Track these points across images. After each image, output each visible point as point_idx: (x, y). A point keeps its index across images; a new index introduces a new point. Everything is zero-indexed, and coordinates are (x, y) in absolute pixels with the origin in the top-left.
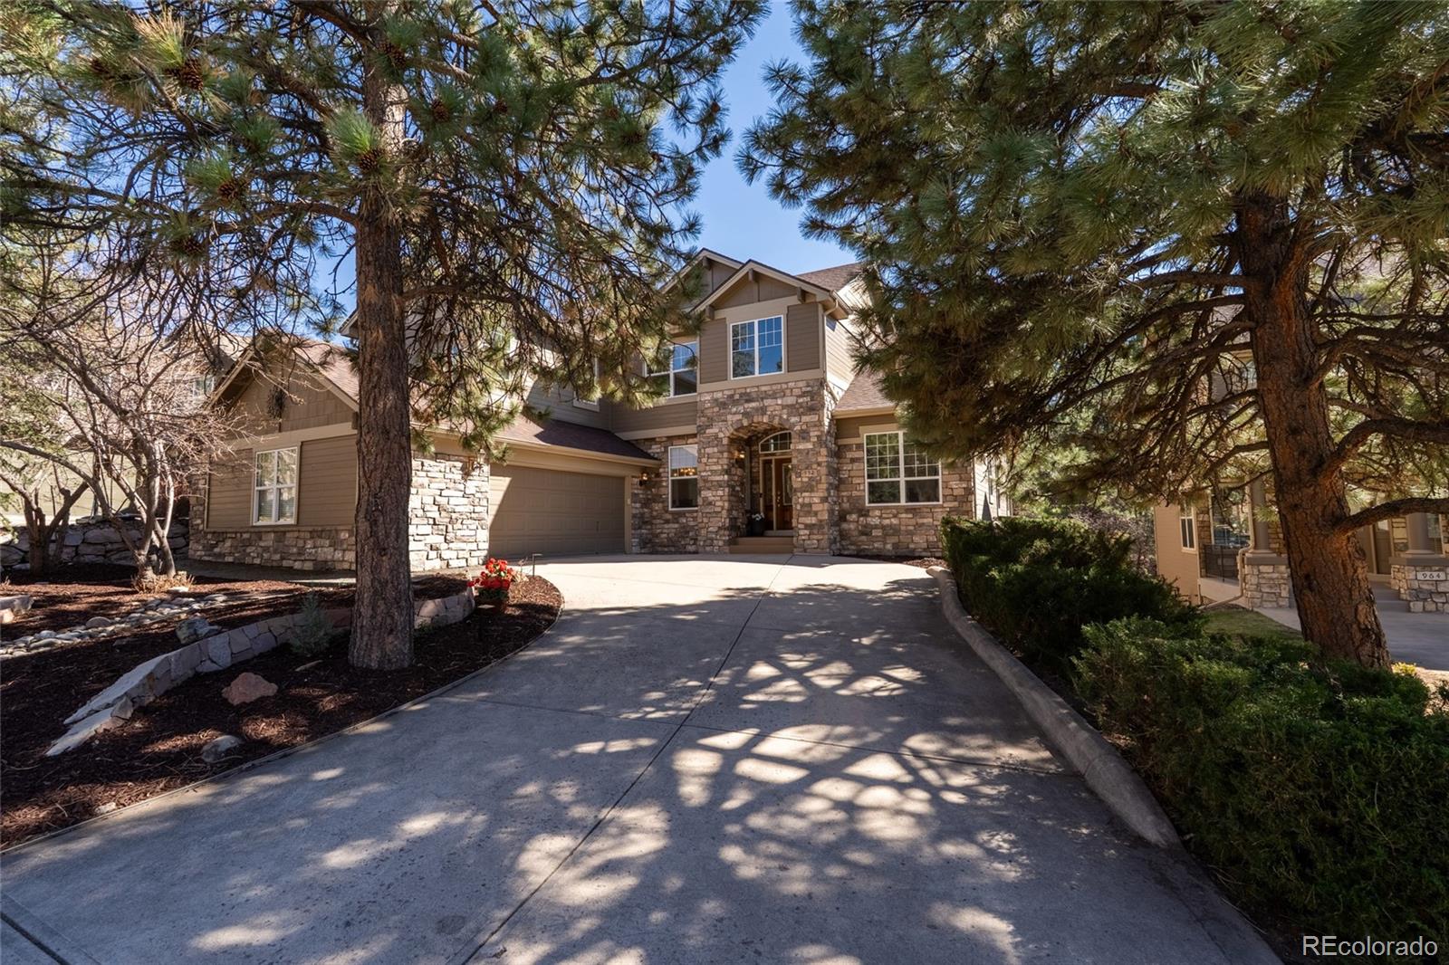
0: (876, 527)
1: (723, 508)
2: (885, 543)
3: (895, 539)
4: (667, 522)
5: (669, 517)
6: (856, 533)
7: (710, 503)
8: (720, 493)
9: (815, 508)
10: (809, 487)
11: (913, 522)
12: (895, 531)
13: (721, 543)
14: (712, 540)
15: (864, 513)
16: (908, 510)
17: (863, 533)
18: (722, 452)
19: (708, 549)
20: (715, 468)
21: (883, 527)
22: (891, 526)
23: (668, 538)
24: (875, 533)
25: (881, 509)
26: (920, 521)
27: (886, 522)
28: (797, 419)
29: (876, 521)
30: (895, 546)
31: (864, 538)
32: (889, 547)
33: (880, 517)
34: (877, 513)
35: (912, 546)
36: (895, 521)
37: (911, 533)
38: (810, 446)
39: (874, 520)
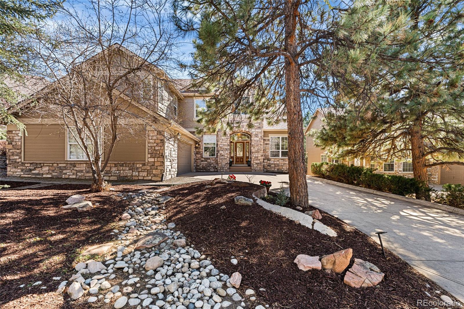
0: (272, 164)
1: (227, 157)
2: (275, 169)
3: (278, 168)
4: (202, 161)
5: (203, 159)
6: (266, 166)
7: (223, 155)
8: (227, 152)
9: (259, 158)
10: (257, 152)
11: (283, 163)
12: (278, 165)
13: (226, 169)
14: (223, 167)
15: (269, 160)
16: (282, 159)
17: (268, 166)
18: (227, 139)
19: (222, 170)
20: (225, 144)
21: (275, 164)
22: (277, 164)
23: (203, 167)
24: (272, 166)
25: (274, 159)
26: (285, 162)
27: (276, 163)
28: (254, 130)
29: (273, 162)
30: (278, 169)
31: (269, 167)
32: (276, 170)
33: (274, 161)
34: (273, 160)
35: (282, 169)
36: (278, 162)
37: (282, 166)
38: (258, 139)
39: (272, 162)
